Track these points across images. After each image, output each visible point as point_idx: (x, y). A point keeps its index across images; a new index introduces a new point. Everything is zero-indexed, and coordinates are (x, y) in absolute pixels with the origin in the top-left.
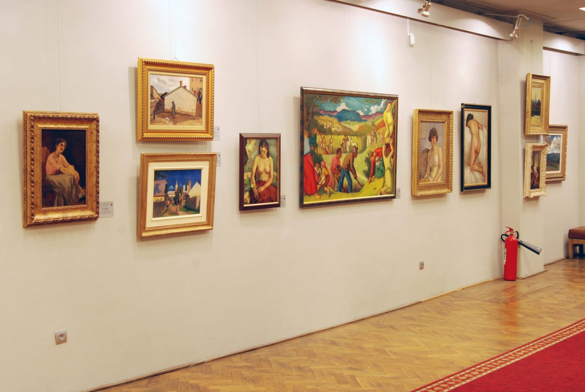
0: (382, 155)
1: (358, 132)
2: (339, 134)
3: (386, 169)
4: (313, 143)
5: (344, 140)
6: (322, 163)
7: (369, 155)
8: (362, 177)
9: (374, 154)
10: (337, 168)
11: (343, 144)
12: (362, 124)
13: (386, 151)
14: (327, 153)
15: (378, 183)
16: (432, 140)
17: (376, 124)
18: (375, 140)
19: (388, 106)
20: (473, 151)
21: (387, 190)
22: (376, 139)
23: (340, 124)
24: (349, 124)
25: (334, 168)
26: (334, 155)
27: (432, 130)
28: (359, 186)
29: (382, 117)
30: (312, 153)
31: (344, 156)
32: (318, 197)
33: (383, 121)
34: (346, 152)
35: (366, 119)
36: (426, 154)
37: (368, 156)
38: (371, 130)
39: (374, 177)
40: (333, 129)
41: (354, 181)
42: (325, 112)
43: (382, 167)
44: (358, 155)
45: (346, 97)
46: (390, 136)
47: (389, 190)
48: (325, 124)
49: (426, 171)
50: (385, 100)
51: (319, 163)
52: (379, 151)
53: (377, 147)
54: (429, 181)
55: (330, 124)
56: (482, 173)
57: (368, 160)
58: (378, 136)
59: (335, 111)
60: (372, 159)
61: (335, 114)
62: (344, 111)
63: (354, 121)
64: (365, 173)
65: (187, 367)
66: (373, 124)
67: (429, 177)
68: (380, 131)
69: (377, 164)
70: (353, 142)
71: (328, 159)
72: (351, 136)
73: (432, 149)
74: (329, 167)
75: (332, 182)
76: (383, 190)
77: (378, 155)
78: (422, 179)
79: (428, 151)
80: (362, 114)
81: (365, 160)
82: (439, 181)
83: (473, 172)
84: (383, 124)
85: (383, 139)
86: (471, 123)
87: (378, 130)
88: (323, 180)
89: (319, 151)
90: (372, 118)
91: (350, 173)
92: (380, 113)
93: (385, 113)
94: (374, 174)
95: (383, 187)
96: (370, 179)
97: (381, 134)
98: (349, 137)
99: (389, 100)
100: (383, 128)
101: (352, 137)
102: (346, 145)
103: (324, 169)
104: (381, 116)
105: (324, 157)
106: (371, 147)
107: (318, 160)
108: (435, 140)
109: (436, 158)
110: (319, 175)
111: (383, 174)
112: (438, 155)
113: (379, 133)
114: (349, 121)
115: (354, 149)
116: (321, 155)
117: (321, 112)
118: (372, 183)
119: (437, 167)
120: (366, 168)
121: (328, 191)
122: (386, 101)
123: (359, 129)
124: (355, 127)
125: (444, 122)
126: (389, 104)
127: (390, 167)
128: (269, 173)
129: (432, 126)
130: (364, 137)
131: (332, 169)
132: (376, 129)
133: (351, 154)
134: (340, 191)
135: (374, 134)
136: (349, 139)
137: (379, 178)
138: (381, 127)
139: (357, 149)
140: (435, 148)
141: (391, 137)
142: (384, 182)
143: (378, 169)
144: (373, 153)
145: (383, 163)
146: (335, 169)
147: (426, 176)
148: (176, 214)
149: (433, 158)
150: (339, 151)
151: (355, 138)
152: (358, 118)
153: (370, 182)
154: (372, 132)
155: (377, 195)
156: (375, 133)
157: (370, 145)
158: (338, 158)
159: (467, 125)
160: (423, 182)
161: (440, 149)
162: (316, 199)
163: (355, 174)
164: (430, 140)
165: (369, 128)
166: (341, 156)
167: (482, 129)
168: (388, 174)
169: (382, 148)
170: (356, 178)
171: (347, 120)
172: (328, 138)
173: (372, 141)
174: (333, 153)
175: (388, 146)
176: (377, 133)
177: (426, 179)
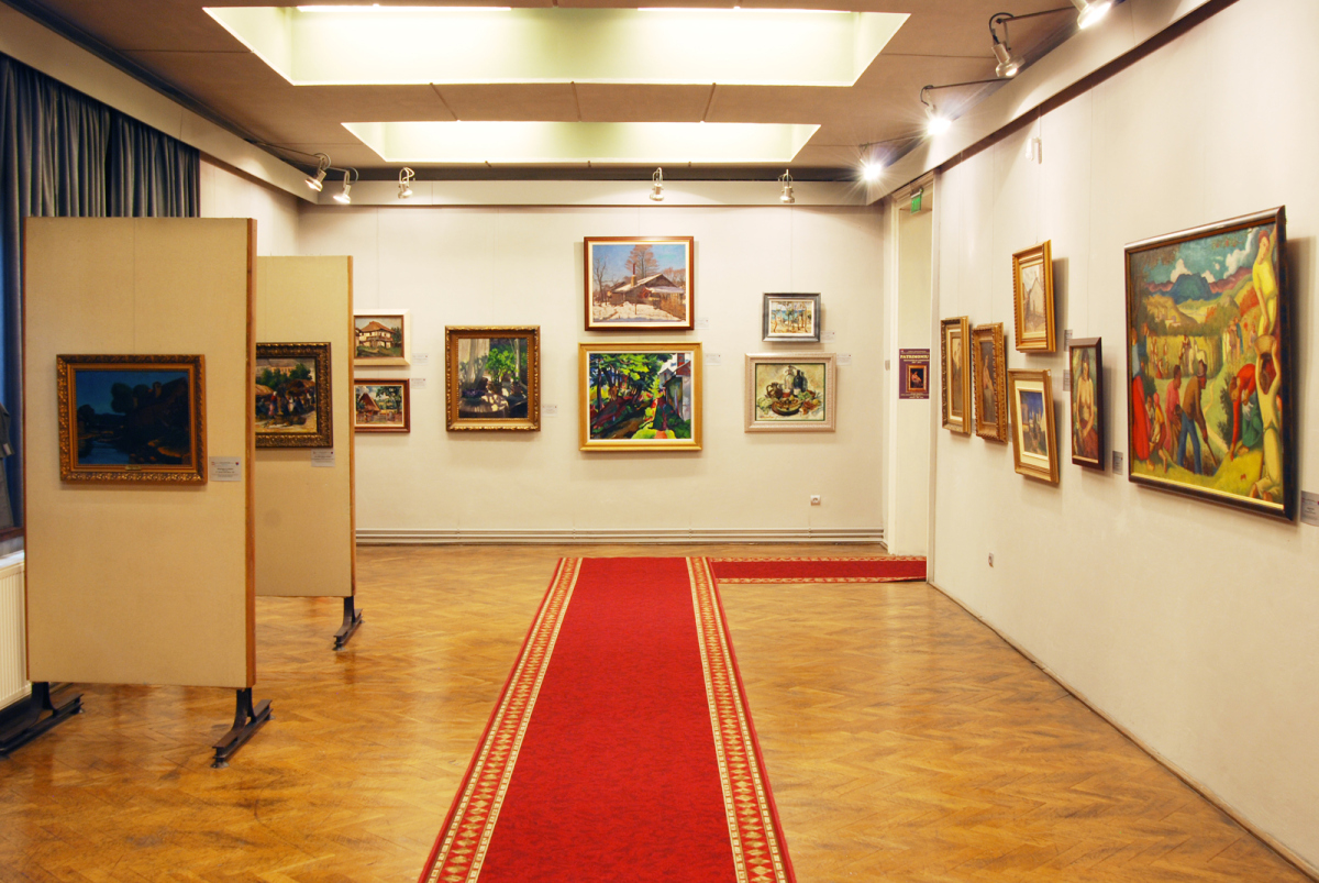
0: (1254, 388)
1: (1205, 324)
2: (1175, 332)
3: (1265, 425)
4: (1144, 357)
5: (1184, 345)
6: (1155, 396)
7: (1227, 384)
8: (1217, 440)
9: (1239, 382)
10: (1175, 409)
11: (1182, 355)
12: (1212, 304)
13: (1262, 376)
14: (1161, 376)
15: (1248, 461)
17: (1238, 300)
18: (1238, 345)
19: (1261, 245)
21: (1270, 487)
22: (1241, 341)
23: (1177, 310)
24: (1191, 307)
25: (1172, 409)
26: (1171, 380)
28: (1213, 462)
29: (1251, 279)
30: (1142, 371)
31: (1185, 382)
32: (1151, 467)
33: (1253, 289)
34: (1187, 375)
35: (1220, 291)
37: (1226, 387)
38: (1230, 318)
39: (1240, 444)
40: (1168, 323)
41: (1204, 447)
42: (1156, 286)
43: (1256, 420)
44: (1208, 382)
45: (1183, 245)
46: (1271, 330)
47: (1274, 490)
48: (1156, 311)
50: (1255, 229)
51: (1152, 397)
52: (1248, 374)
53: (1242, 364)
55: (1163, 311)
57: (1225, 397)
58: (1244, 333)
59: (1169, 282)
60: (1235, 394)
61: (1169, 289)
62: (1182, 277)
63: (1197, 299)
64: (1222, 430)
65: (1033, 662)
66: (1233, 303)
68: (1248, 318)
69: (1246, 409)
70: (1199, 351)
72: (1194, 336)
74: (1164, 407)
75: (1169, 442)
76: (1260, 485)
77: (1244, 386)
80: (1210, 279)
81: (1222, 397)
84: (1253, 300)
85: (1256, 340)
87: (1242, 315)
88: (1156, 437)
89: (1151, 372)
90: (1231, 285)
91: (1196, 424)
92: (1245, 269)
93: (1256, 267)
94: (1239, 437)
95: (1261, 478)
96: (1232, 446)
97: (1250, 327)
98: (1191, 339)
99: (1264, 228)
100: (1254, 311)
101: (1196, 338)
102: (1187, 358)
103: (1157, 410)
104: (1247, 276)
105: (1157, 382)
106: (1230, 367)
107: (1150, 390)
110: (1152, 420)
111: (1258, 444)
113: (1246, 325)
114: (1189, 301)
115: (1201, 367)
116: (1153, 380)
117: (1151, 289)
118: (1237, 460)
120: (1224, 418)
121: (1164, 458)
122: (1258, 233)
123: (1207, 317)
124: (1199, 313)
126: (1264, 240)
127: (1274, 422)
128: (1089, 408)
130: (1216, 337)
131: (1168, 411)
132: (1239, 315)
133: (1196, 378)
134: (1183, 465)
135: (1234, 328)
136: (1192, 345)
137: (1251, 449)
138: (1249, 307)
139: (1205, 366)
141: (1273, 334)
142: (1263, 463)
143: (1248, 423)
144: (1235, 379)
145: (1258, 408)
146: (1172, 413)
148: (1035, 451)
150: (1177, 373)
151: (1200, 340)
152: (1207, 292)
153: (1233, 456)
154: (1232, 323)
155: (1247, 495)
156: (1237, 325)
157: (1229, 359)
158: (1177, 387)
162: (1148, 472)
163: (1204, 429)
165: (1224, 314)
166: (1180, 383)
168: (1271, 442)
169: (1253, 367)
170: (1206, 439)
171: (1186, 298)
172: (1161, 340)
173: (1233, 346)
174: (1168, 378)
175: (1266, 357)
176: (1242, 324)
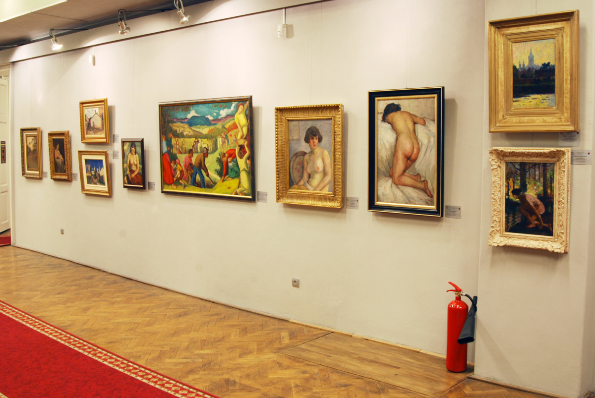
0: (235, 156)
1: (208, 134)
2: (190, 137)
3: (241, 170)
4: (169, 145)
5: (195, 142)
6: (177, 161)
7: (220, 156)
8: (214, 176)
9: (226, 155)
10: (190, 166)
11: (194, 145)
12: (212, 127)
13: (239, 152)
14: (181, 153)
15: (232, 183)
16: (311, 141)
17: (227, 126)
18: (226, 142)
19: (240, 108)
20: (400, 156)
21: (244, 191)
22: (228, 141)
23: (191, 129)
24: (199, 128)
25: (187, 165)
26: (187, 155)
27: (309, 129)
28: (212, 183)
29: (234, 119)
30: (169, 152)
31: (195, 155)
32: (175, 187)
33: (235, 123)
34: (197, 152)
35: (216, 123)
36: (302, 157)
37: (219, 157)
38: (222, 132)
39: (227, 176)
40: (185, 133)
41: (206, 178)
42: (178, 119)
43: (236, 169)
44: (209, 155)
45: (195, 105)
46: (244, 137)
47: (246, 192)
48: (178, 129)
49: (302, 177)
50: (236, 103)
51: (175, 161)
52: (232, 152)
53: (228, 149)
54: (307, 189)
55: (182, 129)
56: (425, 190)
57: (219, 161)
58: (230, 138)
59: (186, 118)
60: (224, 159)
61: (186, 121)
62: (194, 117)
63: (204, 125)
64: (217, 172)
66: (223, 127)
67: (307, 184)
68: (232, 133)
69: (230, 164)
70: (204, 144)
71: (182, 158)
72: (201, 138)
73: (312, 152)
74: (182, 164)
75: (186, 177)
76: (238, 190)
77: (230, 156)
78: (295, 186)
79: (304, 154)
80: (211, 118)
81: (217, 160)
82: (326, 191)
83: (400, 187)
84: (235, 126)
85: (236, 141)
86: (396, 117)
87: (229, 132)
88: (178, 174)
89: (174, 151)
90: (222, 121)
91: (202, 170)
93: (236, 115)
94: (227, 173)
95: (238, 188)
96: (223, 178)
97: (233, 136)
98: (200, 140)
99: (241, 102)
100: (235, 130)
101: (202, 139)
102: (197, 147)
103: (178, 166)
104: (232, 118)
105: (179, 155)
106: (222, 147)
107: (174, 158)
108: (316, 141)
109: (319, 164)
110: (175, 170)
111: (237, 175)
112: (323, 160)
113: (231, 135)
114: (198, 126)
115: (205, 150)
116: (176, 154)
117: (175, 120)
118: (225, 182)
119: (322, 174)
120: (218, 168)
121: (183, 183)
122: (237, 104)
123: (209, 132)
124: (205, 130)
125: (331, 119)
126: (241, 106)
127: (246, 168)
128: (136, 165)
129: (310, 124)
130: (214, 139)
131: (185, 166)
132: (227, 132)
133: (202, 154)
134: (194, 185)
135: (225, 136)
136: (200, 141)
137: (233, 178)
138: (232, 129)
139: (207, 150)
140: (318, 151)
141: (245, 138)
142: (240, 183)
143: (232, 170)
144: (224, 154)
145: (237, 164)
146: (188, 166)
147: (302, 183)
148: (95, 184)
149: (314, 163)
150: (191, 152)
151: (205, 140)
152: (208, 123)
153: (223, 181)
154: (223, 134)
155: (232, 194)
156: (226, 135)
157: (221, 147)
158: (190, 157)
159: (384, 119)
160: (297, 189)
161: (326, 152)
162: (173, 189)
163: (206, 171)
164: (307, 140)
165: (219, 131)
166: (193, 155)
167: (424, 124)
168: (244, 177)
169: (235, 150)
170: (208, 175)
171: (197, 125)
172: (181, 140)
173: (224, 142)
174: (185, 153)
175: (242, 147)
176: (229, 135)
177: (302, 187)
